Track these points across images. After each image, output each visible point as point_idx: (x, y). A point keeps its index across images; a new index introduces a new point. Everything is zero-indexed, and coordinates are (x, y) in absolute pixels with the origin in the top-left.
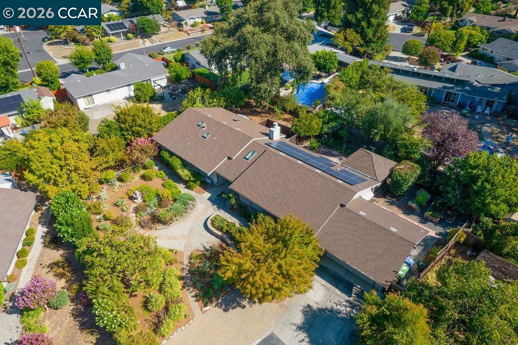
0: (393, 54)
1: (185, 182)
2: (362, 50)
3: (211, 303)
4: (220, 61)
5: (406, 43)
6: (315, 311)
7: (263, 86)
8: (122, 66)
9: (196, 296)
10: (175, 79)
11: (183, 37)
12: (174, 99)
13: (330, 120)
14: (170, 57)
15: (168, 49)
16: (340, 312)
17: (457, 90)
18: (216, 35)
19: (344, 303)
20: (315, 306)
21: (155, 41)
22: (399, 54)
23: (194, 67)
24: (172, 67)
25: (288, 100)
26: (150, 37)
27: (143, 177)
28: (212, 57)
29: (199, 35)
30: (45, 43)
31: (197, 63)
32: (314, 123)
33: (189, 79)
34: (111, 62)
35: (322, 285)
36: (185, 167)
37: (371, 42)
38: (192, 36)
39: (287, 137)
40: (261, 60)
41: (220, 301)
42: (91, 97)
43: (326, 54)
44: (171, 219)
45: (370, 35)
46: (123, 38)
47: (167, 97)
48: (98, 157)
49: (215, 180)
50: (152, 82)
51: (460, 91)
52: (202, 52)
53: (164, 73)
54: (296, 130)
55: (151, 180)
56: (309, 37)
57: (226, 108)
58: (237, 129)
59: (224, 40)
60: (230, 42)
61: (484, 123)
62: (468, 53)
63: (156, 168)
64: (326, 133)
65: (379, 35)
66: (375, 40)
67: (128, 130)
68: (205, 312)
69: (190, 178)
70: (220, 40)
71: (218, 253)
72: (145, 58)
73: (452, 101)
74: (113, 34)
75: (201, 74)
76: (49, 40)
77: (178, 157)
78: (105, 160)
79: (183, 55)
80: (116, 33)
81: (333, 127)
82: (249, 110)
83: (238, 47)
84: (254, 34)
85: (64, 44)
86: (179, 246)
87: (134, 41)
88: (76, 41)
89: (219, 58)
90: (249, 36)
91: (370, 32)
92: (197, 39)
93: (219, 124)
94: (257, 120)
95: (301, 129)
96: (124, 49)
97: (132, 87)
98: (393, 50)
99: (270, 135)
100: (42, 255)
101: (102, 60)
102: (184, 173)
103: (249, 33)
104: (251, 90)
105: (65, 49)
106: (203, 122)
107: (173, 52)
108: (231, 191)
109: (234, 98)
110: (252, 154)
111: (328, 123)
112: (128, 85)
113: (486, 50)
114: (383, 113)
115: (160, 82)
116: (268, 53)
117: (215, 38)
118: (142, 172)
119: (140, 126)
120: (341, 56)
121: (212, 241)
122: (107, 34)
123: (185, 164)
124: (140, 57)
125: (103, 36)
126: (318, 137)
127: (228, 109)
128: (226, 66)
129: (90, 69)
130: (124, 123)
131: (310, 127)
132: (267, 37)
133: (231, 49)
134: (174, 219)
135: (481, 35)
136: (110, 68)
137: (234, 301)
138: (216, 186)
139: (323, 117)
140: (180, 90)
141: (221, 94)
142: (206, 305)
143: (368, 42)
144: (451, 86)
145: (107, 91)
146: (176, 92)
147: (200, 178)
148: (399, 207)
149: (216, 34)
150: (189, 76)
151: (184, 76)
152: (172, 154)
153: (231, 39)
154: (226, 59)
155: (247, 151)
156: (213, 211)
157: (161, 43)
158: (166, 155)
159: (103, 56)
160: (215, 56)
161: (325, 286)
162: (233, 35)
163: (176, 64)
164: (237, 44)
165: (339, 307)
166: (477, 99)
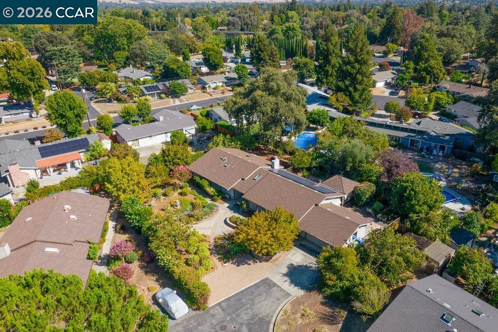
0: (379, 112)
1: (211, 197)
2: (350, 109)
3: (229, 262)
4: (238, 115)
5: (387, 103)
6: (295, 267)
7: (269, 133)
8: (161, 118)
9: (219, 258)
10: (202, 130)
11: (206, 97)
12: (201, 144)
13: (317, 157)
14: (197, 113)
15: (195, 107)
16: (311, 267)
17: (418, 138)
18: (235, 97)
19: (315, 263)
20: (295, 264)
21: (184, 100)
22: (383, 112)
23: (216, 121)
24: (199, 120)
25: (288, 145)
26: (179, 97)
27: (181, 194)
28: (232, 112)
29: (220, 96)
30: (92, 102)
31: (219, 118)
32: (304, 159)
33: (212, 129)
34: (150, 116)
35: (301, 254)
36: (211, 186)
37: (359, 103)
38: (214, 96)
39: (285, 168)
40: (267, 114)
41: (234, 261)
42: (137, 141)
43: (320, 111)
44: (202, 218)
45: (357, 97)
46: (156, 98)
47: (195, 142)
48: (150, 178)
49: (232, 195)
50: (184, 131)
51: (420, 138)
52: (225, 109)
53: (193, 125)
54: (292, 163)
55: (186, 195)
56: (303, 98)
57: (241, 149)
58: (249, 161)
59: (241, 101)
60: (245, 102)
61: (437, 162)
62: (439, 112)
63: (190, 188)
64: (314, 167)
65: (364, 97)
66: (361, 101)
67: (170, 162)
68: (224, 266)
69: (214, 193)
70: (238, 100)
71: (233, 236)
72: (176, 113)
73: (416, 146)
74: (149, 95)
75: (222, 126)
76: (95, 98)
77: (206, 179)
78: (155, 180)
79: (208, 112)
80: (151, 94)
81: (320, 163)
82: (259, 152)
83: (251, 105)
84: (262, 97)
85: (108, 102)
86: (208, 233)
87: (166, 100)
88: (119, 100)
89: (237, 113)
90: (258, 98)
91: (356, 96)
92: (218, 99)
93: (236, 158)
94: (264, 158)
95: (295, 162)
96: (158, 106)
97: (169, 135)
98: (379, 109)
99: (272, 166)
100: (114, 237)
101: (143, 114)
102: (211, 190)
103: (259, 96)
104: (260, 136)
105: (110, 106)
106: (224, 157)
107: (199, 109)
108: (244, 199)
109: (247, 143)
110: (259, 176)
111: (316, 159)
112: (165, 133)
113: (451, 110)
114: (350, 150)
115: (190, 131)
116: (272, 110)
117: (234, 99)
118: (180, 191)
119: (179, 159)
120: (333, 112)
121: (229, 230)
122: (144, 95)
123: (211, 184)
124: (174, 113)
125: (140, 96)
126: (309, 169)
127: (242, 150)
128: (242, 119)
129: (133, 122)
130: (167, 157)
131: (302, 162)
132: (272, 99)
133: (246, 106)
134: (204, 218)
135: (447, 98)
136: (149, 121)
137: (244, 261)
138: (233, 200)
139: (312, 155)
140: (205, 138)
141: (238, 139)
142: (225, 263)
143: (355, 103)
144: (413, 135)
145: (149, 137)
146: (203, 139)
147: (222, 194)
148: (361, 213)
149: (235, 95)
150: (212, 127)
151: (208, 127)
152: (201, 178)
153: (246, 100)
154: (242, 114)
155: (255, 174)
156: (230, 214)
157: (188, 102)
158: (197, 179)
159: (144, 111)
160: (234, 112)
161: (303, 254)
162: (248, 97)
163: (202, 118)
164: (250, 103)
165: (311, 265)
166: (433, 144)
